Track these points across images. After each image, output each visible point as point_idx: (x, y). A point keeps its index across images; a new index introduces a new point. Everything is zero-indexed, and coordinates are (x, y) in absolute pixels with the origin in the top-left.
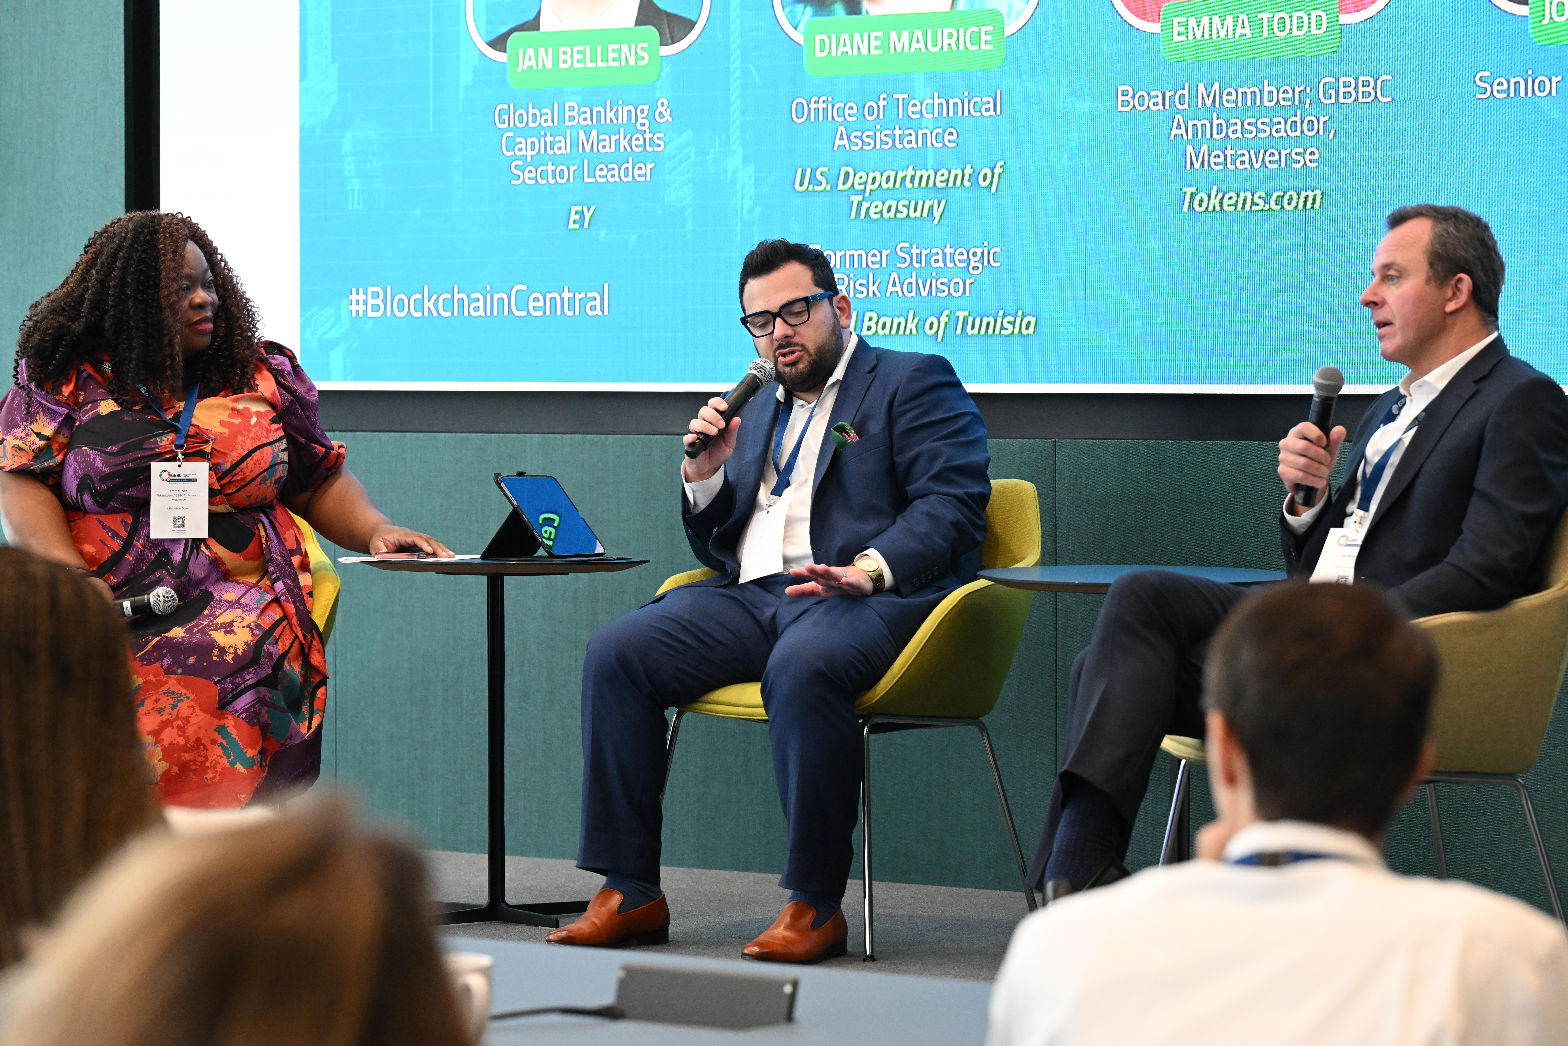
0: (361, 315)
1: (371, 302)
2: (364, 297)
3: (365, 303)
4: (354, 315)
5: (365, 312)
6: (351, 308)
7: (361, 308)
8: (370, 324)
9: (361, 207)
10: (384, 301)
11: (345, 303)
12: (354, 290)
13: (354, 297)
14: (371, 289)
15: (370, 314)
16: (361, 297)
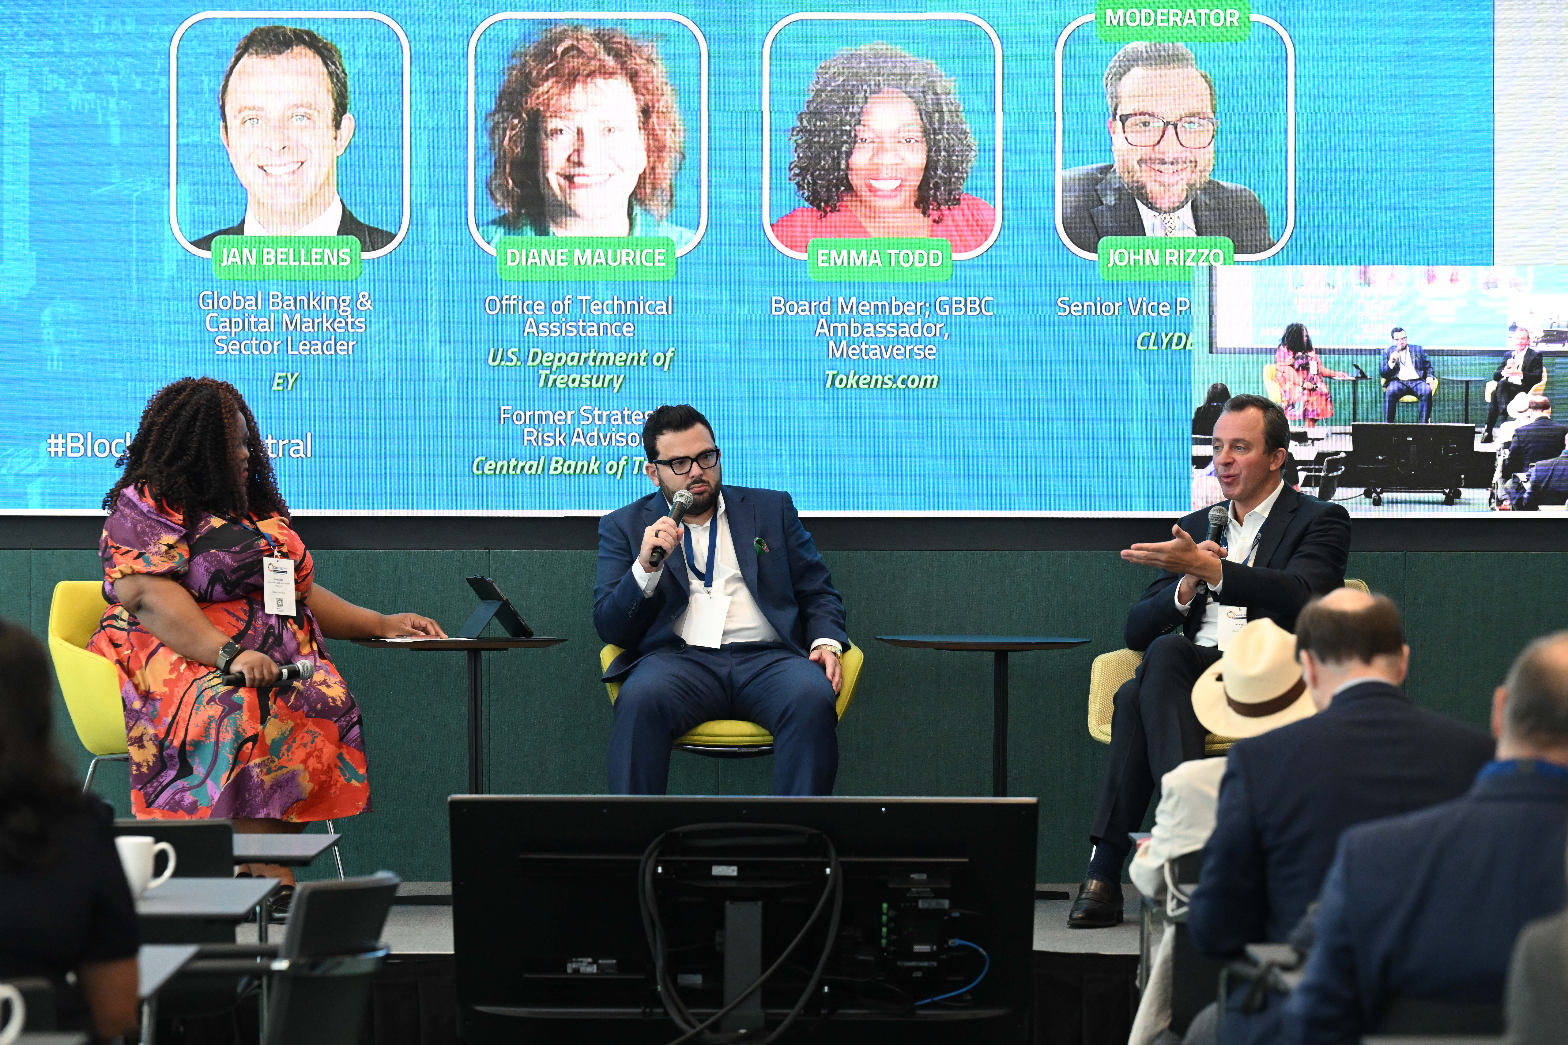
0: (60, 455)
1: (70, 445)
2: (64, 441)
3: (65, 445)
4: (53, 455)
5: (65, 454)
6: (49, 449)
7: (60, 449)
8: (70, 462)
9: (61, 369)
10: (85, 444)
11: (43, 446)
12: (53, 436)
13: (53, 441)
14: (70, 435)
15: (69, 454)
16: (60, 441)
